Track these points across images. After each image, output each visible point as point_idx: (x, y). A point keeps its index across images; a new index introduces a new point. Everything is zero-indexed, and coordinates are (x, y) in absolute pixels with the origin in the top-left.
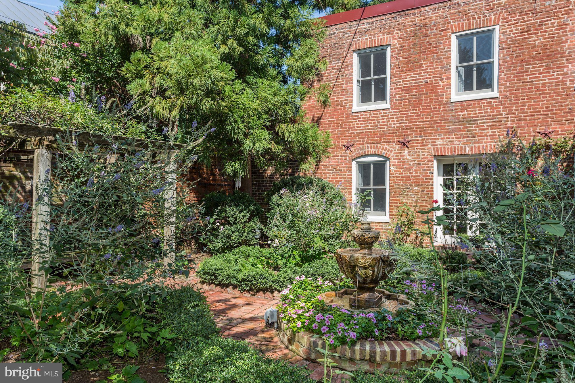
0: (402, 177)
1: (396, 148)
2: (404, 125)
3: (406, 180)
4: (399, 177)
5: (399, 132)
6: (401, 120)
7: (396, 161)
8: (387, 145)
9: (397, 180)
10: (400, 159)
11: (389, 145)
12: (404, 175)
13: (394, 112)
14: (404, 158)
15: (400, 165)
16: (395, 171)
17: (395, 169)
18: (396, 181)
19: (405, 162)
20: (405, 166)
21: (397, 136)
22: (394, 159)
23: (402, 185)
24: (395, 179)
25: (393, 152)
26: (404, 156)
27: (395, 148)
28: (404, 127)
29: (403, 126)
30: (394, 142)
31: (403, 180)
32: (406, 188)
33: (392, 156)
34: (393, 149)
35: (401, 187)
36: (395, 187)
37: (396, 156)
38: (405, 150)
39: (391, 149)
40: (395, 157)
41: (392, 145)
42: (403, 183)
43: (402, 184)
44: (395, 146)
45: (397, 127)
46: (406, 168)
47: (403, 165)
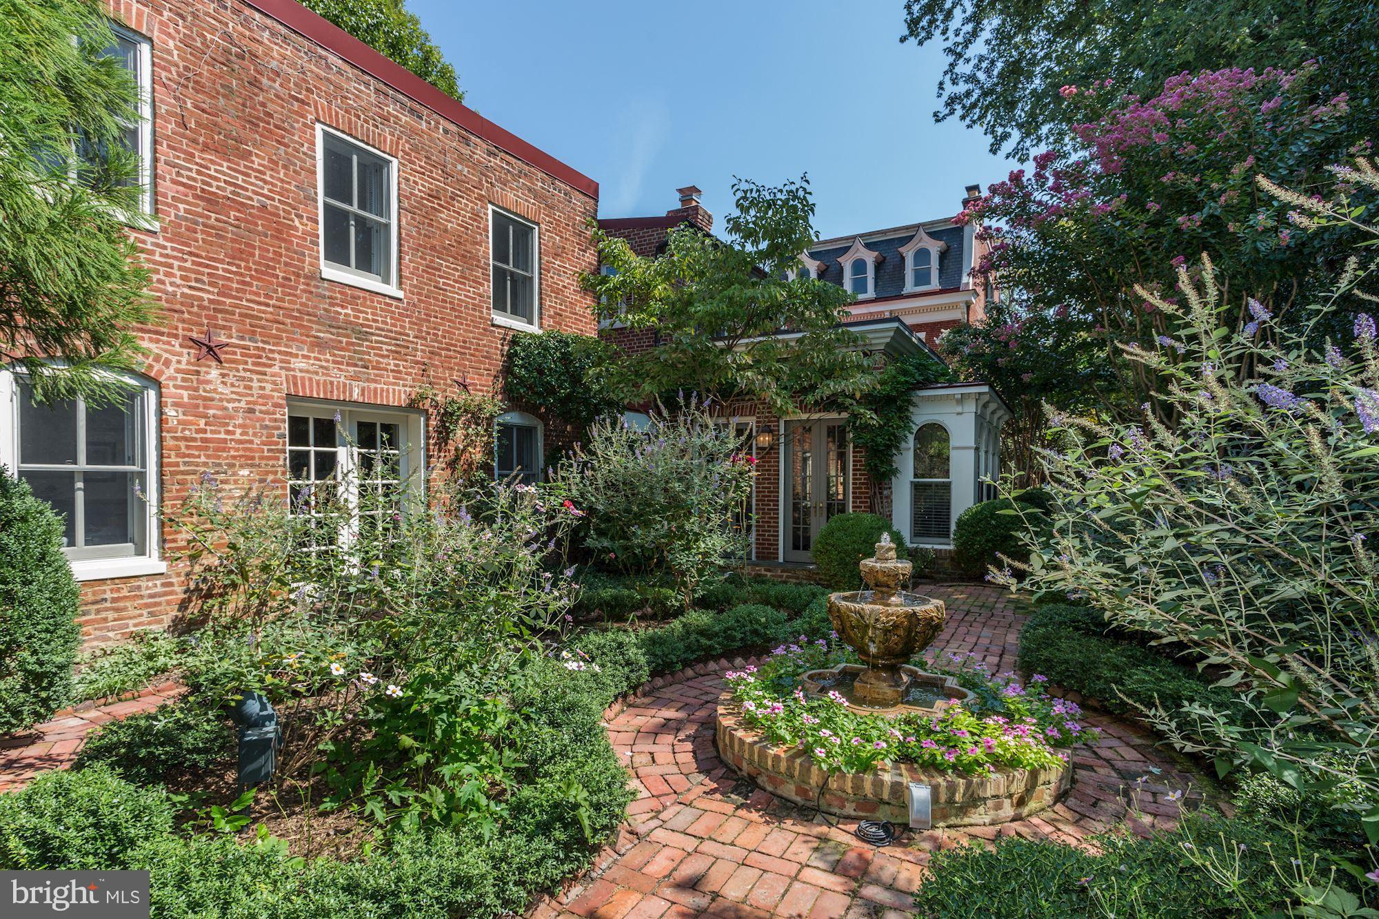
0: (204, 440)
1: (186, 357)
2: (205, 296)
3: (217, 449)
4: (195, 440)
5: (189, 313)
6: (197, 280)
7: (185, 394)
8: (151, 340)
9: (188, 447)
10: (196, 390)
11: (158, 341)
12: (209, 435)
13: (173, 249)
14: (208, 387)
15: (197, 406)
16: (179, 422)
17: (181, 417)
18: (183, 450)
19: (212, 399)
20: (211, 412)
21: (183, 321)
22: (176, 387)
23: (205, 464)
24: (182, 444)
25: (174, 366)
26: (208, 382)
27: (181, 354)
28: (206, 303)
29: (202, 299)
30: (176, 336)
31: (207, 448)
32: (217, 473)
33: (169, 378)
34: (174, 359)
35: (202, 469)
36: (182, 468)
37: (184, 380)
38: (209, 367)
39: (165, 355)
40: (179, 383)
41: (169, 343)
42: (208, 457)
43: (203, 459)
44: (177, 348)
45: (183, 295)
46: (214, 416)
47: (205, 407)
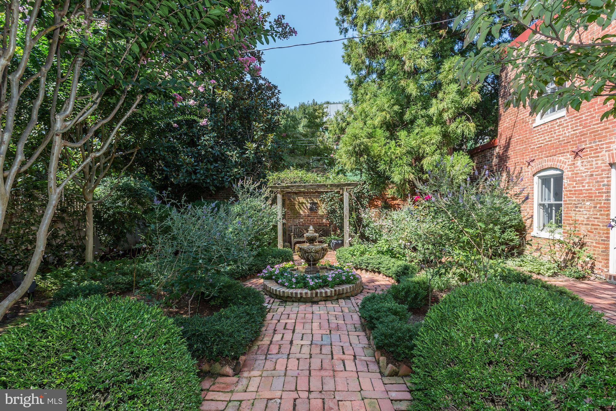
0: (575, 191)
2: (577, 131)
3: (579, 194)
4: (571, 191)
5: (573, 141)
6: (576, 126)
7: (570, 173)
8: (562, 156)
9: (570, 194)
10: (573, 171)
11: (563, 156)
12: (576, 189)
13: (569, 119)
14: (577, 169)
15: (573, 177)
16: (568, 185)
17: (569, 182)
18: (569, 195)
19: (578, 173)
20: (577, 179)
21: (571, 145)
22: (568, 171)
23: (575, 200)
24: (568, 193)
25: (567, 163)
26: (577, 167)
27: (569, 159)
28: (578, 135)
29: (577, 133)
30: (568, 152)
31: (575, 194)
32: (578, 204)
33: (566, 169)
34: (567, 161)
35: (573, 202)
36: (568, 202)
37: (570, 168)
38: (578, 160)
39: (565, 160)
40: (569, 169)
41: (566, 155)
42: (576, 197)
43: (574, 198)
44: (569, 156)
45: (572, 135)
46: (579, 180)
47: (576, 177)
